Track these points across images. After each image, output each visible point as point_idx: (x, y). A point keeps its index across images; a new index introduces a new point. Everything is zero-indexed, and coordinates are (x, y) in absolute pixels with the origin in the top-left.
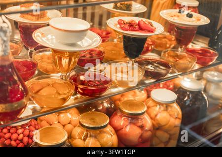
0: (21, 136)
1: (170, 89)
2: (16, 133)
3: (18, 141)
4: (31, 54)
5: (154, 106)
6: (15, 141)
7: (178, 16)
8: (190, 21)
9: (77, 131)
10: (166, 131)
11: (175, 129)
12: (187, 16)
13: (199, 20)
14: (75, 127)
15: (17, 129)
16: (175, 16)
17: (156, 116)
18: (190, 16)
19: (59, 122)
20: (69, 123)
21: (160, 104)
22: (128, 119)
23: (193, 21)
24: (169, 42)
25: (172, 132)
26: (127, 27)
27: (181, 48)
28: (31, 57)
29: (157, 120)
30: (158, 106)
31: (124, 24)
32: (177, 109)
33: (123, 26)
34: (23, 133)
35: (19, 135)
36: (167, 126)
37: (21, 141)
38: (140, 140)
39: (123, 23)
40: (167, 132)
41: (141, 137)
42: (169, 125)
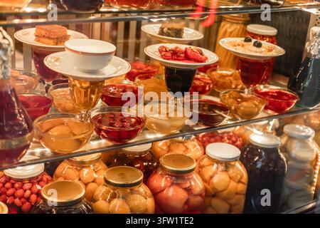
0: (28, 192)
1: (237, 146)
2: (22, 188)
3: (23, 200)
4: (47, 89)
5: (210, 165)
6: (20, 199)
7: (243, 46)
8: (257, 52)
9: (101, 190)
10: (225, 199)
11: (237, 197)
12: (254, 45)
13: (270, 50)
14: (99, 185)
15: (24, 184)
16: (239, 45)
17: (211, 177)
18: (259, 45)
19: (80, 180)
20: (93, 182)
21: (218, 162)
22: (171, 179)
23: (261, 52)
24: (234, 82)
25: (232, 201)
26: (169, 54)
27: (248, 88)
28: (47, 92)
29: (213, 183)
30: (215, 165)
31: (166, 51)
32: (240, 170)
33: (163, 53)
34: (30, 189)
35: (25, 191)
36: (225, 193)
37: (28, 199)
38: (186, 207)
39: (164, 50)
40: (226, 201)
41: (187, 202)
42: (228, 190)
